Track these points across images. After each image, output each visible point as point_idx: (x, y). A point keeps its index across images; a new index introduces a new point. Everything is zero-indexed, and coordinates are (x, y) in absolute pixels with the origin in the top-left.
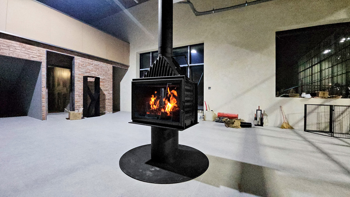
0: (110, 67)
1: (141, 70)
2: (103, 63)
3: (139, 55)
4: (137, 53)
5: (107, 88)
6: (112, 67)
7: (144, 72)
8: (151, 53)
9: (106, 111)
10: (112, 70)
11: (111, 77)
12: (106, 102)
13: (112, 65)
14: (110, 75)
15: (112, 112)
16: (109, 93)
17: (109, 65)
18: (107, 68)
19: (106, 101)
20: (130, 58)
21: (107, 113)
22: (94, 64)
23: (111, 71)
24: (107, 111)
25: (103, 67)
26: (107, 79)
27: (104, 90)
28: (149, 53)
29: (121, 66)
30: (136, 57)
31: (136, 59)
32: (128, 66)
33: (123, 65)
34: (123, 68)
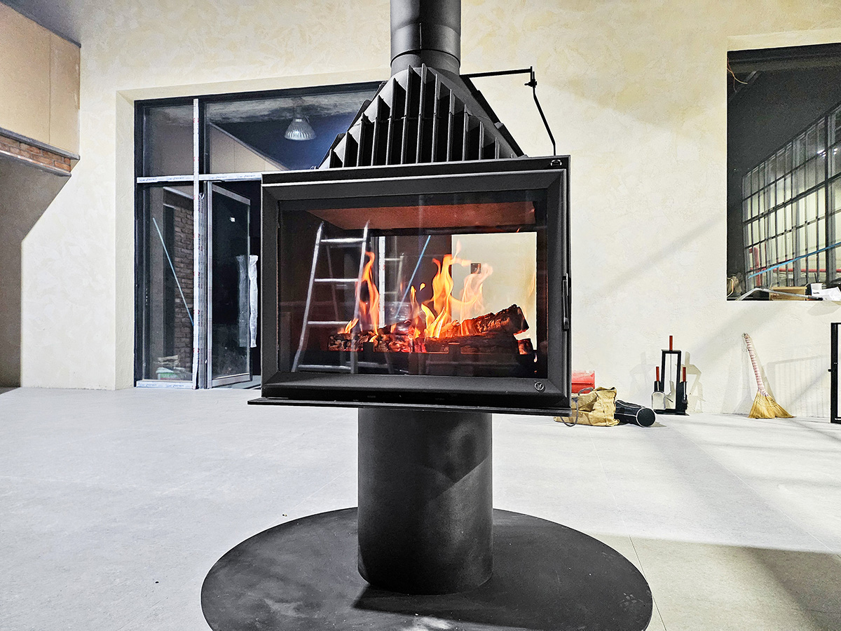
1: (140, 180)
3: (131, 110)
4: (121, 94)
7: (154, 190)
8: (196, 101)
20: (80, 118)
28: (188, 101)
29: (32, 157)
30: (115, 113)
31: (117, 127)
32: (71, 158)
33: (46, 151)
34: (42, 164)
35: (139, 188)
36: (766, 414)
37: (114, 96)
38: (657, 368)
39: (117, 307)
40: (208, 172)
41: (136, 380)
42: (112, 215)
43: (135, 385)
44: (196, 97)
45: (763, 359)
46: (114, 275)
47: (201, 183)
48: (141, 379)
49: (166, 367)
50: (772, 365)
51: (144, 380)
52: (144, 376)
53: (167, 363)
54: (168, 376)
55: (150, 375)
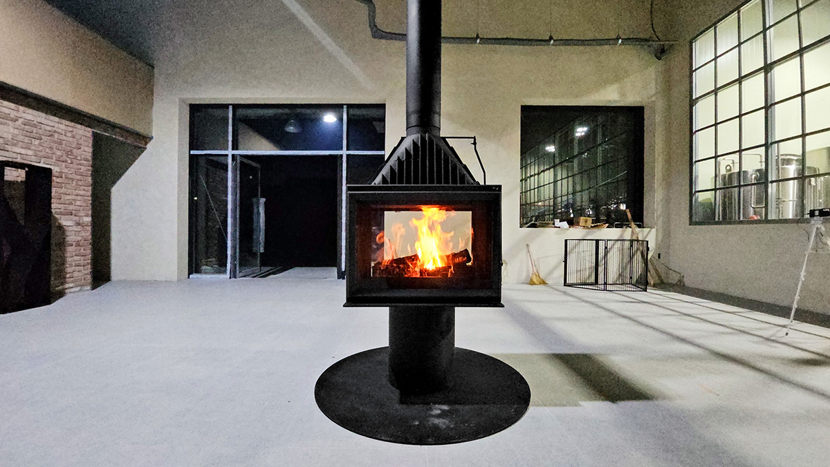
0: (84, 134)
1: (192, 152)
2: (56, 119)
3: (187, 109)
4: (183, 101)
5: (71, 207)
6: (90, 134)
8: (231, 108)
9: (67, 286)
10: (90, 145)
11: (86, 169)
12: (68, 255)
13: (89, 129)
14: (83, 162)
15: (89, 288)
16: (78, 224)
17: (79, 126)
18: (73, 137)
19: (69, 249)
20: (154, 113)
21: (72, 290)
22: (20, 121)
23: (87, 150)
24: (71, 285)
25: (56, 135)
26: (70, 176)
27: (61, 214)
29: (122, 136)
30: (177, 111)
31: (179, 120)
32: (147, 138)
33: (131, 133)
34: (128, 141)
35: (191, 157)
36: (536, 282)
37: (177, 101)
40: (237, 149)
41: (189, 274)
43: (189, 277)
44: (231, 104)
45: (535, 257)
47: (233, 155)
48: (192, 273)
49: (208, 266)
50: (538, 259)
51: (194, 274)
52: (194, 272)
53: (208, 263)
54: (208, 271)
55: (198, 271)
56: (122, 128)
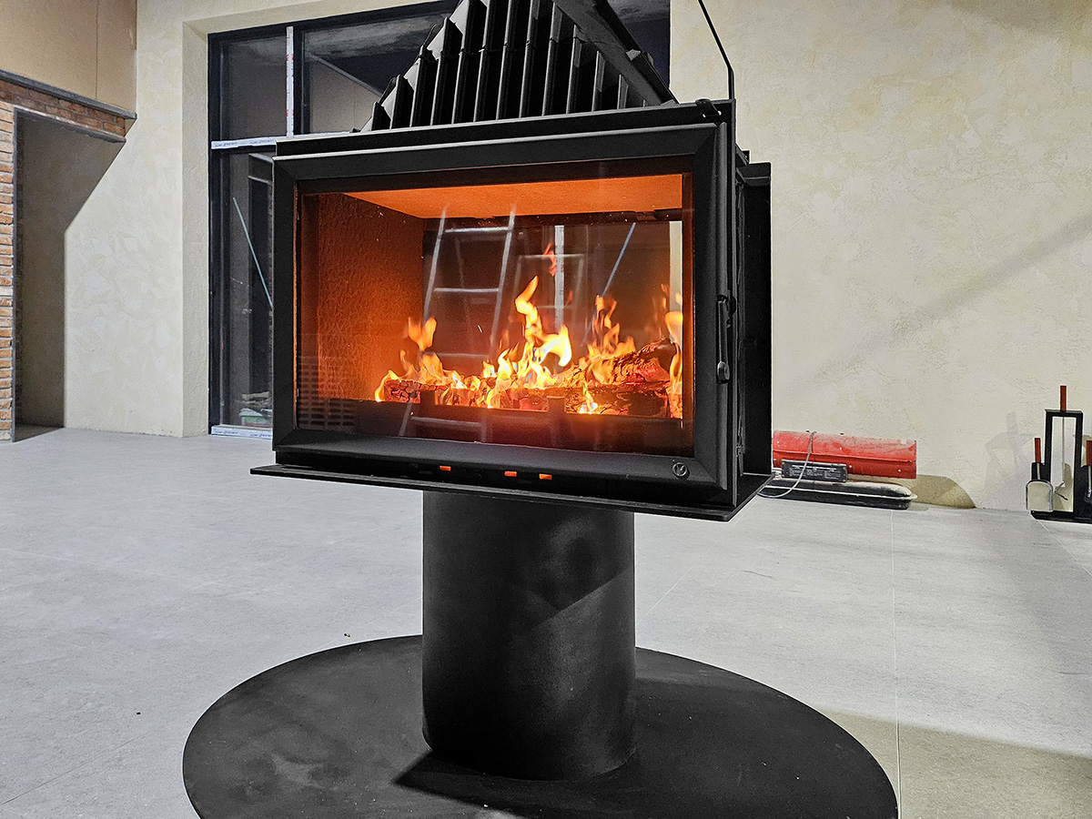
1: (216, 145)
3: (204, 46)
4: (191, 27)
6: (10, 117)
7: (236, 159)
8: (290, 30)
10: (12, 137)
13: (8, 105)
15: (7, 436)
20: (138, 63)
28: (277, 31)
29: (75, 118)
30: (180, 54)
31: (184, 72)
32: (125, 118)
33: (92, 108)
34: (87, 126)
35: (215, 156)
37: (180, 29)
38: (1038, 441)
39: (185, 323)
40: (307, 130)
41: (211, 425)
42: (178, 195)
43: (210, 433)
44: (289, 24)
46: (180, 278)
48: (217, 423)
49: (254, 409)
51: (221, 425)
52: (221, 420)
53: (254, 402)
54: (254, 421)
55: (231, 418)
56: (73, 100)
